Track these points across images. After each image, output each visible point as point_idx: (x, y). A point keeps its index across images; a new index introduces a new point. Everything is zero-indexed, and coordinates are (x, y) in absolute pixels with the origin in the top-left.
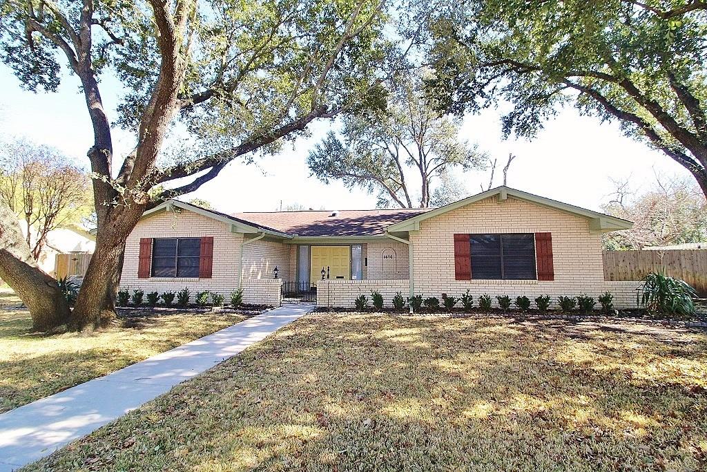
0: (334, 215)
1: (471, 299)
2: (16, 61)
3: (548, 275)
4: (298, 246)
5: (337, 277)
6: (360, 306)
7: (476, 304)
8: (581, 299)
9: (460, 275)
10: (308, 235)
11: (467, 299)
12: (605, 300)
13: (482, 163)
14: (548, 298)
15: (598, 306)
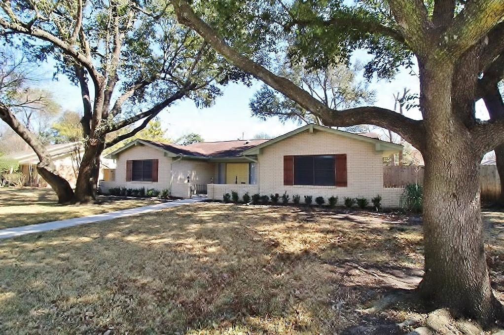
0: (247, 143)
1: (288, 197)
2: (68, 72)
3: (343, 183)
4: (220, 163)
5: (242, 183)
6: (226, 200)
7: (291, 200)
8: (359, 200)
9: (287, 182)
10: (220, 157)
11: (285, 197)
12: (377, 200)
13: (372, 98)
14: (337, 198)
15: (372, 204)
